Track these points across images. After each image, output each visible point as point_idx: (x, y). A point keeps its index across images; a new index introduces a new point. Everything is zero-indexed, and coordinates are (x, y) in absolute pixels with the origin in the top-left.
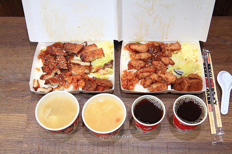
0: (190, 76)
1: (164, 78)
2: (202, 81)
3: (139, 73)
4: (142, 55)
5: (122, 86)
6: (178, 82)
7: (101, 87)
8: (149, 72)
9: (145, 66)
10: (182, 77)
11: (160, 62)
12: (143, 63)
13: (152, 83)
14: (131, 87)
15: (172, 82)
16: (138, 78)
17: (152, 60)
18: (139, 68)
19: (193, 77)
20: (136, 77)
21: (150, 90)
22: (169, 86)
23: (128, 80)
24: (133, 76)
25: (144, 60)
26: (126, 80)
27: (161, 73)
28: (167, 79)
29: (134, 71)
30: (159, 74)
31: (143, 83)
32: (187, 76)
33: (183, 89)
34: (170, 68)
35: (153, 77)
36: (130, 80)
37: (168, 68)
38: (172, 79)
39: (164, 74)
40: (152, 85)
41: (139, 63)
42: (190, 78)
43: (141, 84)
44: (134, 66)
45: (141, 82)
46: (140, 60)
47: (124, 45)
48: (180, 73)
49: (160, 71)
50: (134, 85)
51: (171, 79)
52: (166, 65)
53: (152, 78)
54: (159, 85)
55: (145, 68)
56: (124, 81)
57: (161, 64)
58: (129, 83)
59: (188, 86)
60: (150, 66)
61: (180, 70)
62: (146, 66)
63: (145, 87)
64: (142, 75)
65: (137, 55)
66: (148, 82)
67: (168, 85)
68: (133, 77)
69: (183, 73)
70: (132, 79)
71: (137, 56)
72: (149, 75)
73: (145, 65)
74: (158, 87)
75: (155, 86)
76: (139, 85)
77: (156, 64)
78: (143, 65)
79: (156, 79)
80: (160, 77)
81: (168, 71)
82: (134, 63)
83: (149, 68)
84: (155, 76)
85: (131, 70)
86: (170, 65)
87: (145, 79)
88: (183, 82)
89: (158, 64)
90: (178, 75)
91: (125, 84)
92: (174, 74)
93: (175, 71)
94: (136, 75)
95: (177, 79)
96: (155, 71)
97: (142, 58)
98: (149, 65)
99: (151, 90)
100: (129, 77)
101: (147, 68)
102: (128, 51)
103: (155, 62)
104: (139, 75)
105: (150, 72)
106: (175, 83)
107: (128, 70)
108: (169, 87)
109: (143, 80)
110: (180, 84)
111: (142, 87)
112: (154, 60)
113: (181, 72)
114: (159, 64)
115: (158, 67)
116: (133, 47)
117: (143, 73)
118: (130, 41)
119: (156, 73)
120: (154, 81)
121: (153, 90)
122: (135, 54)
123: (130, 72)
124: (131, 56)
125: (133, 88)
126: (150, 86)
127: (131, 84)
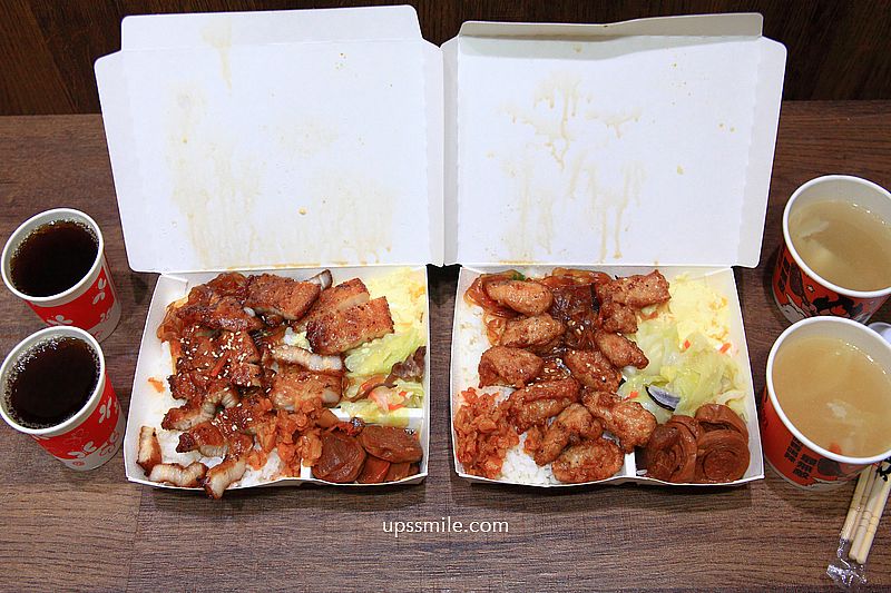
0: (703, 416)
1: (612, 423)
2: (746, 435)
3: (518, 405)
4: (530, 328)
5: (458, 456)
6: (661, 441)
7: (380, 464)
8: (554, 397)
9: (540, 372)
10: (673, 417)
11: (597, 354)
12: (534, 361)
13: (568, 445)
14: (490, 465)
15: (638, 440)
16: (517, 423)
17: (567, 346)
18: (521, 381)
19: (713, 421)
20: (508, 419)
21: (558, 475)
22: (627, 456)
23: (479, 432)
24: (496, 416)
25: (537, 349)
26: (472, 432)
27: (599, 404)
28: (621, 426)
29: (501, 393)
30: (593, 409)
31: (533, 445)
32: (691, 414)
33: (678, 469)
34: (633, 381)
35: (570, 420)
36: (486, 435)
37: (623, 381)
38: (641, 428)
39: (611, 406)
40: (567, 455)
41: (517, 360)
42: (706, 425)
43: (527, 450)
44: (502, 373)
45: (528, 441)
46: (523, 345)
47: (465, 282)
48: (667, 403)
49: (596, 395)
50: (500, 453)
51: (636, 427)
52: (617, 368)
53: (567, 424)
54: (591, 453)
55: (541, 382)
56: (466, 436)
57: (598, 365)
58: (484, 447)
59: (698, 457)
60: (560, 372)
61: (667, 390)
62: (546, 370)
63: (540, 463)
64: (531, 412)
65: (513, 327)
66: (553, 442)
67: (623, 452)
68: (497, 423)
69: (677, 400)
70: (494, 430)
71: (513, 333)
72: (556, 410)
73: (542, 367)
74: (587, 462)
75: (576, 458)
76: (521, 452)
77: (579, 365)
78: (532, 368)
79: (583, 428)
80: (594, 417)
81: (624, 392)
82: (502, 361)
83: (557, 380)
84: (576, 417)
85: (490, 391)
86: (631, 370)
87: (540, 426)
88: (677, 439)
89: (589, 365)
90: (659, 408)
91: (468, 449)
92: (645, 405)
93: (650, 395)
94: (509, 410)
95: (657, 427)
96: (579, 392)
97: (532, 338)
98: (555, 368)
99: (565, 477)
100: (485, 423)
101: (548, 380)
102: (480, 309)
103: (576, 357)
104: (518, 412)
105: (560, 399)
106: (650, 442)
107: (481, 387)
108: (630, 459)
109: (535, 433)
110: (668, 448)
111: (529, 461)
112: (573, 349)
113: (670, 398)
114: (592, 362)
115: (589, 376)
116: (501, 292)
117: (532, 401)
118: (485, 268)
119: (580, 402)
120: (574, 439)
121: (573, 479)
122: (504, 320)
123: (486, 397)
124: (489, 328)
125: (499, 470)
126: (561, 457)
127: (490, 448)
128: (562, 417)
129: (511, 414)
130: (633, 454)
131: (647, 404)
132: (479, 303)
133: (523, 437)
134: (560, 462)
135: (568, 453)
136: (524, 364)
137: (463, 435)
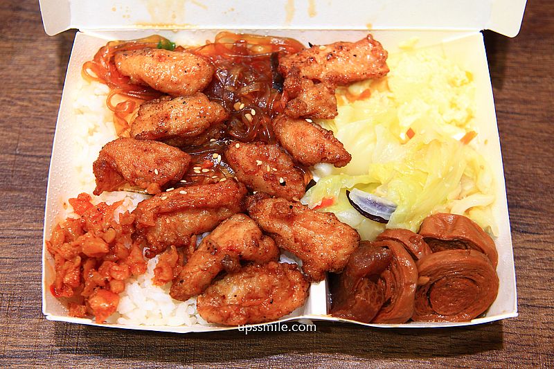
0: (430, 231)
1: (292, 242)
2: (492, 256)
3: (146, 219)
4: (173, 114)
6: (364, 265)
8: (204, 208)
9: (187, 173)
10: (387, 231)
11: (273, 148)
12: (177, 158)
13: (222, 274)
14: (98, 302)
15: (331, 264)
16: (145, 243)
17: (230, 137)
18: (154, 185)
19: (445, 237)
20: (134, 237)
21: (206, 314)
22: (313, 285)
23: (84, 258)
24: (111, 235)
25: (188, 142)
26: (73, 257)
27: (273, 216)
28: (306, 246)
29: (127, 201)
30: (265, 221)
31: (168, 273)
32: (412, 228)
33: (389, 303)
34: (326, 181)
35: (227, 237)
36: (98, 261)
37: (313, 183)
38: (335, 248)
39: (290, 218)
40: (221, 287)
41: (151, 157)
42: (433, 243)
43: (158, 281)
44: (127, 173)
45: (159, 269)
46: (163, 137)
47: (83, 51)
48: (376, 212)
49: (269, 204)
50: (115, 286)
51: (328, 246)
52: (303, 167)
53: (222, 244)
54: (256, 282)
55: (184, 186)
56: (64, 260)
57: (275, 163)
58: (93, 276)
59: (419, 287)
60: (217, 172)
61: (378, 195)
62: (197, 170)
63: (179, 297)
64: (168, 228)
65: (150, 111)
66: (199, 265)
67: (308, 281)
69: (392, 209)
70: (107, 253)
71: (148, 117)
72: (208, 225)
73: (190, 166)
74: (251, 295)
75: (234, 290)
76: (149, 283)
78: (173, 168)
79: (246, 249)
80: (265, 233)
81: (312, 198)
82: (127, 160)
83: (212, 182)
84: (238, 233)
85: (109, 198)
86: (324, 168)
87: (182, 247)
88: (389, 262)
89: (259, 163)
90: (365, 220)
91: (67, 279)
92: (343, 216)
93: (351, 202)
94: (134, 225)
95: (360, 244)
96: (244, 199)
97: (175, 126)
98: (210, 167)
99: (216, 318)
100: (94, 244)
101: (200, 183)
102: (105, 89)
103: (241, 151)
105: (217, 208)
106: (347, 266)
107: (96, 193)
109: (172, 256)
110: (375, 275)
111: (161, 295)
112: (238, 140)
113: (381, 206)
114: (265, 159)
115: (259, 178)
116: (134, 65)
117: (171, 212)
118: (115, 33)
119: (245, 212)
120: (231, 264)
121: (225, 320)
122: (138, 103)
123: (102, 208)
124: (116, 114)
125: (112, 309)
126: (210, 290)
127: (100, 279)
128: (217, 233)
129: (137, 230)
130: (323, 283)
131: (346, 214)
132: (103, 79)
133: (153, 263)
134: (210, 296)
135: (222, 283)
136: (161, 162)
137: (61, 262)
